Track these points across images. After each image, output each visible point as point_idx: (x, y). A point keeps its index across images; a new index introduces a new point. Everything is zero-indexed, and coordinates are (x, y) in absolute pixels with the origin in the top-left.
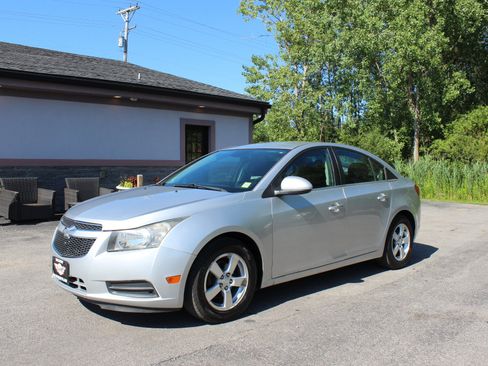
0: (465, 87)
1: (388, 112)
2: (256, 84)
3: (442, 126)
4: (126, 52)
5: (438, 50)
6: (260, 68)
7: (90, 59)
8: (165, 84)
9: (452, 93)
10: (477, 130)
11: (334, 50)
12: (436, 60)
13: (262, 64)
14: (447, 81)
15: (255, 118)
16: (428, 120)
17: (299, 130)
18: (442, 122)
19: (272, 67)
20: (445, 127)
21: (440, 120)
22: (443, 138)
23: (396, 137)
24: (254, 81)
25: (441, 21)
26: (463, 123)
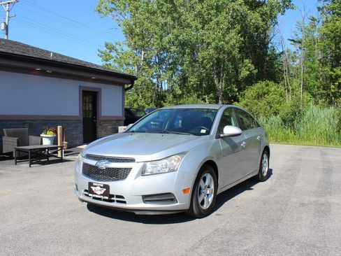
0: (251, 69)
1: (201, 84)
2: (108, 63)
3: (237, 94)
5: (237, 45)
6: (110, 52)
9: (244, 73)
10: (259, 96)
12: (236, 52)
13: (112, 48)
14: (240, 65)
15: (126, 86)
16: (228, 90)
18: (237, 91)
19: (119, 51)
20: (239, 94)
21: (236, 90)
22: (238, 102)
23: (207, 100)
24: (107, 60)
25: (238, 27)
26: (251, 92)
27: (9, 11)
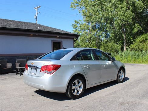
0: (139, 28)
1: (116, 36)
2: (76, 29)
3: (133, 40)
4: (37, 20)
5: (131, 17)
7: (24, 23)
8: (47, 30)
9: (135, 30)
10: (144, 41)
11: (99, 18)
12: (130, 21)
13: (77, 23)
14: (134, 27)
17: (89, 42)
18: (133, 39)
19: (81, 24)
21: (132, 38)
22: (133, 44)
23: (119, 44)
24: (75, 28)
25: (131, 8)
26: (139, 39)
27: (37, 11)
